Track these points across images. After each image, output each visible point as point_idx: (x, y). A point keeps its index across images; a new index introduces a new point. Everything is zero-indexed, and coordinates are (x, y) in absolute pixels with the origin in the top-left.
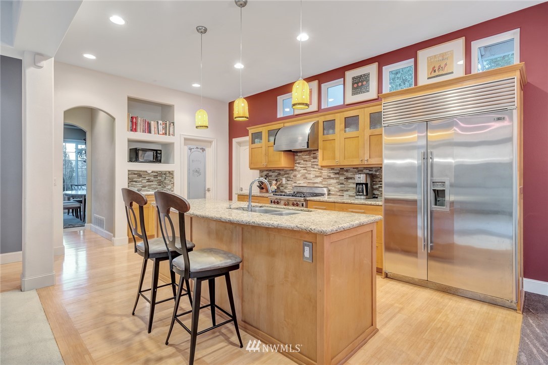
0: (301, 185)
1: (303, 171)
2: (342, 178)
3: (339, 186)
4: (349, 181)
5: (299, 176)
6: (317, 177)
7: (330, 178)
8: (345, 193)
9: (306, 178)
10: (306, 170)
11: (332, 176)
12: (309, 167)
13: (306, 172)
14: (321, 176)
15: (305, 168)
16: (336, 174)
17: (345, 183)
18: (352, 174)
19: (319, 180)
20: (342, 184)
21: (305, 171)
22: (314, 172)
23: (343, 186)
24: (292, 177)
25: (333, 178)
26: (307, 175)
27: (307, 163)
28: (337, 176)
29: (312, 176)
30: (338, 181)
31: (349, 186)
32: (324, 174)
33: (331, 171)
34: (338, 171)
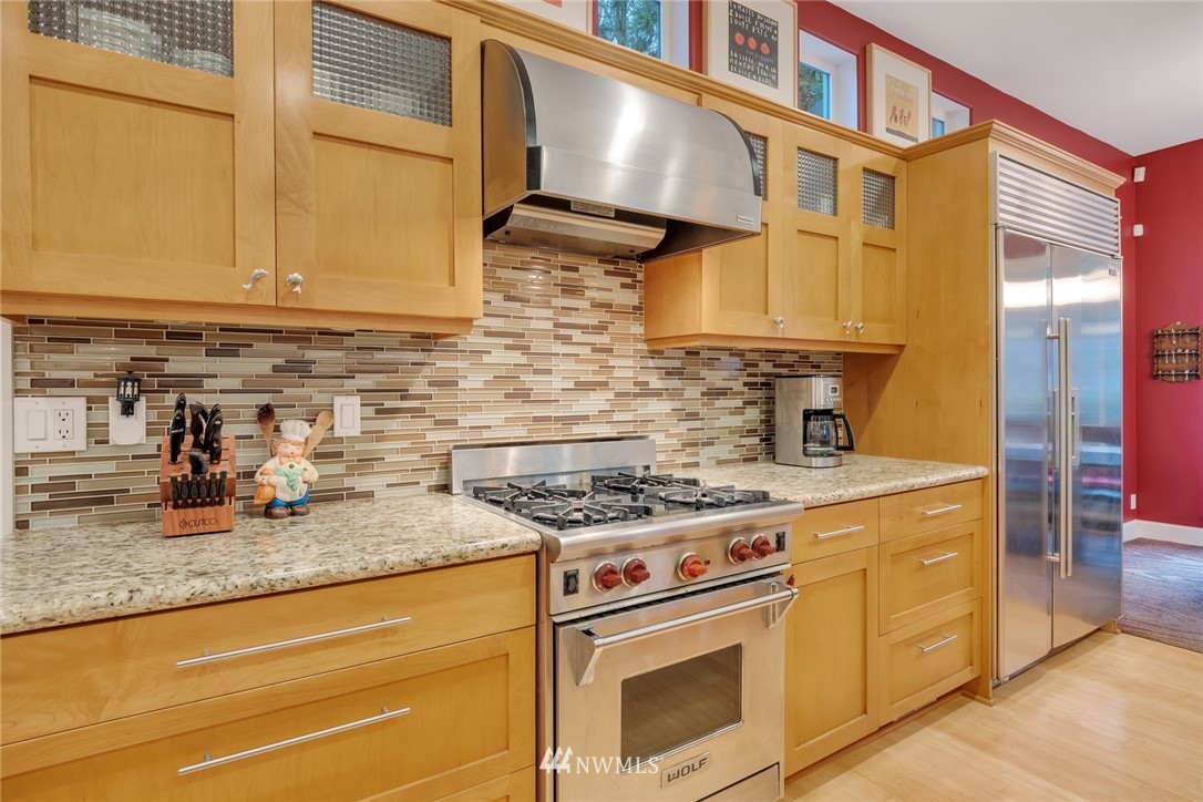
0: (487, 435)
1: (501, 357)
2: (693, 392)
3: (683, 427)
4: (718, 404)
5: (473, 381)
6: (583, 387)
7: (645, 392)
8: (706, 453)
9: (523, 395)
10: (525, 349)
11: (655, 382)
12: (543, 333)
13: (523, 360)
14: (604, 385)
15: (518, 341)
16: (670, 373)
17: (703, 411)
18: (726, 374)
19: (594, 402)
20: (693, 416)
21: (517, 357)
22: (571, 365)
23: (698, 424)
24: (419, 386)
25: (657, 394)
26: (528, 379)
27: (529, 312)
28: (675, 383)
29: (557, 383)
30: (678, 405)
31: (717, 424)
32: (617, 373)
33: (651, 363)
34: (677, 363)
